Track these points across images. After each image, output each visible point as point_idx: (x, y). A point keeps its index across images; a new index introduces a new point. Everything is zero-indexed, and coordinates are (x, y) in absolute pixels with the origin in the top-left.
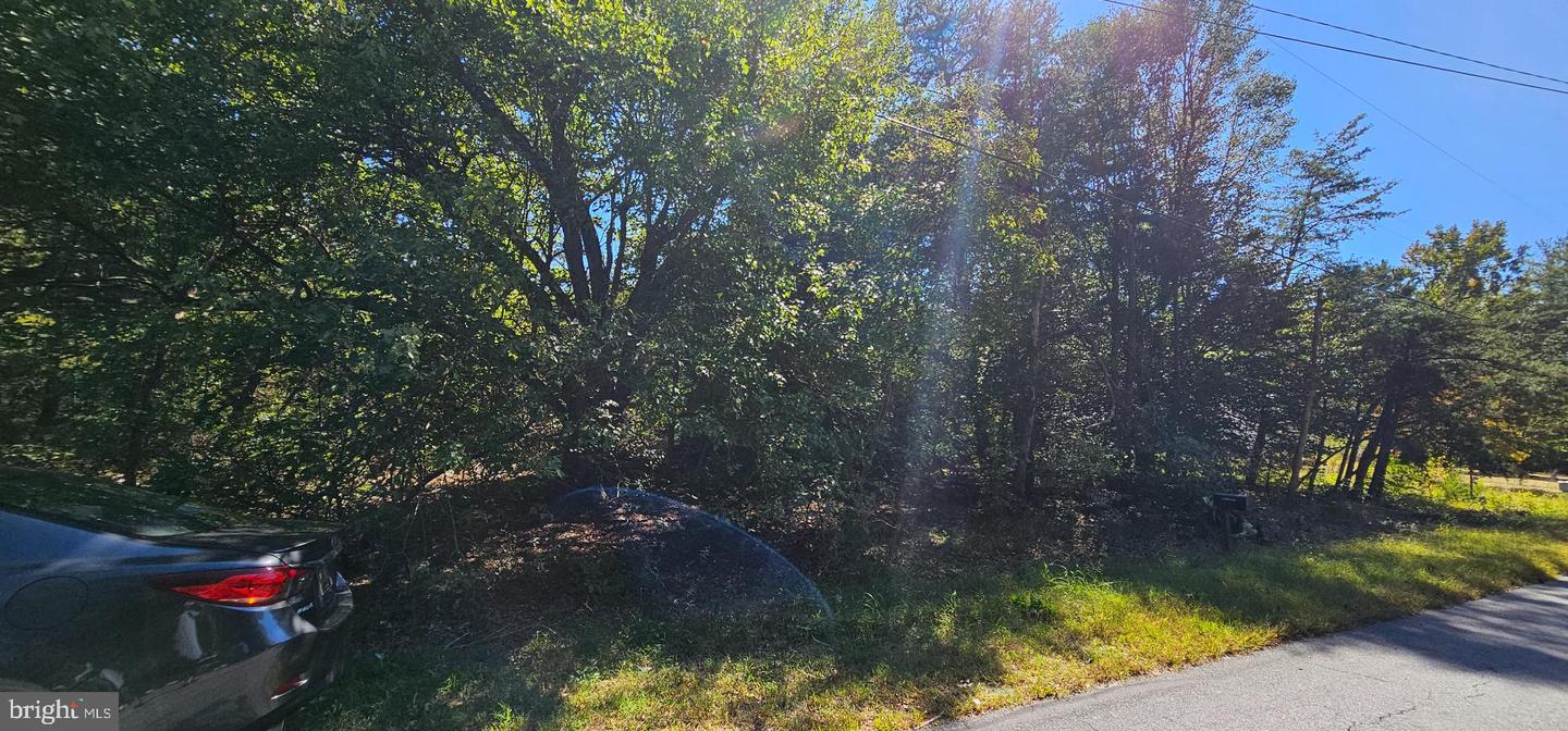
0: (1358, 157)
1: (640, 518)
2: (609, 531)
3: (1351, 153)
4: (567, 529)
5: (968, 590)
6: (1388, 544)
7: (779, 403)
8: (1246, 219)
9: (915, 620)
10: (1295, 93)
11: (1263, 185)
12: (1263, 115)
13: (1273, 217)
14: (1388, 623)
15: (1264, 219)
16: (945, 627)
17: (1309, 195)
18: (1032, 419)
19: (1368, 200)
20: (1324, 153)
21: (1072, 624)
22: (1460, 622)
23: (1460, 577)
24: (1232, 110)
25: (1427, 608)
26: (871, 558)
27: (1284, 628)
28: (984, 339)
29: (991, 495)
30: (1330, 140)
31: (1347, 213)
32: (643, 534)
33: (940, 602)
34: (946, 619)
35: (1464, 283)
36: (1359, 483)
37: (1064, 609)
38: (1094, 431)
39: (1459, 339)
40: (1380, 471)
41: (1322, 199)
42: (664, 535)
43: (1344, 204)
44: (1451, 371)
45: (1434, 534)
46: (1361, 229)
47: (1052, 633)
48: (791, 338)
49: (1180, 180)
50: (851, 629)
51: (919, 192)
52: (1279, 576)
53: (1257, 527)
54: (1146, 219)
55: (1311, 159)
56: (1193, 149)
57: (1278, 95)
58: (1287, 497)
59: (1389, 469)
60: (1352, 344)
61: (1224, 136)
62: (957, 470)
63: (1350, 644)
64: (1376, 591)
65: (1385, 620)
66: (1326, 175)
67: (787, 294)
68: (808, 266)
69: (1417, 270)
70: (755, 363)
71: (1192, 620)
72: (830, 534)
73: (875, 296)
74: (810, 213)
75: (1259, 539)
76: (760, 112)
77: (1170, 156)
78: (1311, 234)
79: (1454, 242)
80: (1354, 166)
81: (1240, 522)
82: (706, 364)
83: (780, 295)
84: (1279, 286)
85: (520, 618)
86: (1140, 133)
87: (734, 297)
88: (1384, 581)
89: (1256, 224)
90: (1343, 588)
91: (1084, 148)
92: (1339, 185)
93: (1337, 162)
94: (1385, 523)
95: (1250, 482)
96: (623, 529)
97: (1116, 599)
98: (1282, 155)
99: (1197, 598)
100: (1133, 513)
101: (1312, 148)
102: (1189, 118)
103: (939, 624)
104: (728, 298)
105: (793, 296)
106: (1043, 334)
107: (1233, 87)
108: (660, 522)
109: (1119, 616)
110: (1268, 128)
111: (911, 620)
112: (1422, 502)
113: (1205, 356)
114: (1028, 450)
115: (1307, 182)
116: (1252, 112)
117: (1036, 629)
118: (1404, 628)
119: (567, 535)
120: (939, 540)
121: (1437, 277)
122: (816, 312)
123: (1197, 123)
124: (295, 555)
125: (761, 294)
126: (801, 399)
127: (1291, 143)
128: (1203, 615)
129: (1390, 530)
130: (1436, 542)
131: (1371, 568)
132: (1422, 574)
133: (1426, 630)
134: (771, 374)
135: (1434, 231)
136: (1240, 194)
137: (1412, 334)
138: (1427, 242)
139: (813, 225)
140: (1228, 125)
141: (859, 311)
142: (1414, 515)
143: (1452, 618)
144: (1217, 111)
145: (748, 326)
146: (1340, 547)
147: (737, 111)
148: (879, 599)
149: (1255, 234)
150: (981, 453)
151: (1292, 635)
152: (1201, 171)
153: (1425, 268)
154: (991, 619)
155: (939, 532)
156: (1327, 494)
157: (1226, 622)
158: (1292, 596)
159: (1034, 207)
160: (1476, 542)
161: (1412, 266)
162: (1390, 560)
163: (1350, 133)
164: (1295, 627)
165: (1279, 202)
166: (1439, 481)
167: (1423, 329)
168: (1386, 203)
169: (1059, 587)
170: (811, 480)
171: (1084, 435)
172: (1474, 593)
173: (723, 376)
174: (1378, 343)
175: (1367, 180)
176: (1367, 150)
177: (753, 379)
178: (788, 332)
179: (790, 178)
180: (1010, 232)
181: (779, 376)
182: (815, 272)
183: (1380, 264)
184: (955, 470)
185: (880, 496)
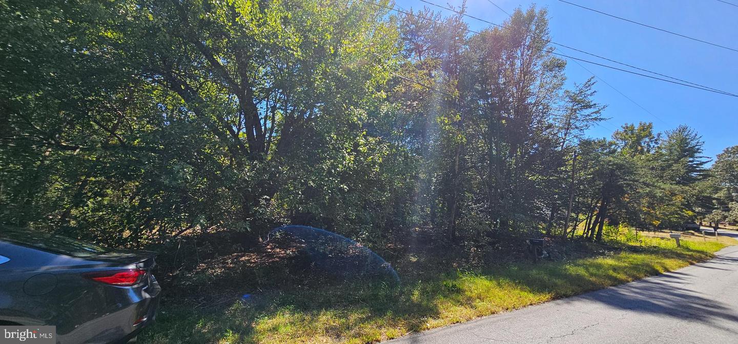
0: (591, 94)
1: (278, 250)
2: (263, 256)
3: (589, 92)
4: (243, 256)
5: (426, 280)
6: (600, 260)
7: (344, 198)
8: (546, 120)
9: (404, 293)
10: (566, 66)
11: (554, 105)
12: (553, 75)
13: (558, 119)
14: (595, 292)
15: (554, 119)
16: (416, 296)
17: (572, 109)
18: (455, 206)
19: (596, 112)
20: (578, 92)
21: (468, 294)
22: (623, 291)
23: (626, 273)
24: (540, 72)
25: (611, 286)
26: (384, 267)
27: (553, 294)
28: (434, 170)
29: (437, 240)
30: (581, 87)
31: (588, 118)
32: (279, 257)
33: (414, 285)
34: (416, 293)
35: (636, 148)
36: (592, 234)
37: (465, 288)
38: (481, 211)
39: (632, 173)
40: (600, 229)
41: (577, 111)
42: (290, 258)
43: (586, 114)
44: (628, 186)
45: (619, 256)
46: (593, 125)
47: (460, 298)
48: (350, 170)
49: (519, 102)
50: (376, 297)
51: (407, 106)
52: (554, 274)
53: (548, 253)
54: (504, 118)
55: (573, 94)
56: (524, 88)
57: (559, 67)
58: (562, 240)
59: (604, 228)
60: (588, 175)
61: (538, 83)
62: (422, 228)
63: (578, 300)
64: (593, 279)
65: (594, 291)
66: (579, 102)
67: (349, 150)
68: (358, 138)
69: (618, 142)
70: (335, 181)
71: (517, 291)
72: (366, 257)
73: (387, 152)
74: (359, 114)
75: (549, 259)
76: (339, 71)
77: (515, 91)
78: (573, 126)
79: (632, 130)
80: (590, 98)
81: (542, 251)
82: (313, 181)
83: (346, 151)
84: (560, 149)
85: (227, 295)
86: (502, 81)
87: (326, 152)
88: (595, 275)
89: (551, 121)
90: (579, 278)
91: (478, 87)
92: (584, 106)
93: (583, 96)
94: (601, 251)
95: (548, 234)
96: (270, 256)
97: (487, 283)
98: (561, 93)
99: (520, 282)
100: (498, 248)
101: (573, 90)
102: (523, 75)
103: (413, 294)
104: (323, 152)
105: (352, 151)
106: (460, 168)
107: (541, 63)
108: (288, 252)
109: (488, 291)
110: (555, 80)
111: (402, 293)
112: (617, 242)
113: (529, 178)
114: (453, 220)
115: (571, 104)
116: (548, 74)
117: (454, 296)
118: (601, 294)
119: (243, 258)
120: (414, 259)
121: (626, 145)
122: (362, 159)
123: (526, 77)
124: (141, 265)
125: (338, 150)
126: (355, 196)
127: (565, 87)
128: (522, 290)
129: (603, 254)
130: (619, 259)
131: (591, 270)
132: (611, 272)
133: (608, 294)
134: (342, 186)
135: (624, 126)
136: (544, 109)
137: (612, 171)
138: (621, 130)
139: (360, 119)
140: (539, 79)
141: (381, 159)
142: (613, 248)
143: (620, 290)
144: (534, 73)
145: (332, 164)
146: (581, 261)
147: (328, 70)
148: (387, 284)
149: (550, 126)
150: (433, 221)
151: (556, 297)
152: (528, 98)
153: (621, 141)
154: (435, 292)
155: (414, 256)
156: (579, 239)
157: (530, 292)
158: (559, 282)
159: (455, 114)
160: (634, 259)
161: (615, 140)
162: (599, 267)
163: (588, 85)
164: (558, 294)
165: (560, 112)
166: (624, 233)
167: (617, 169)
168: (604, 114)
169: (464, 279)
170: (358, 232)
171: (477, 213)
172: (630, 279)
173: (320, 186)
174: (599, 174)
175: (595, 105)
176: (595, 92)
177: (334, 188)
178: (349, 167)
179: (350, 98)
180: (446, 125)
181: (345, 187)
182: (361, 141)
183: (603, 139)
184: (421, 228)
185: (388, 240)
